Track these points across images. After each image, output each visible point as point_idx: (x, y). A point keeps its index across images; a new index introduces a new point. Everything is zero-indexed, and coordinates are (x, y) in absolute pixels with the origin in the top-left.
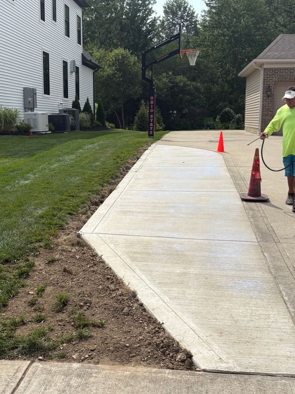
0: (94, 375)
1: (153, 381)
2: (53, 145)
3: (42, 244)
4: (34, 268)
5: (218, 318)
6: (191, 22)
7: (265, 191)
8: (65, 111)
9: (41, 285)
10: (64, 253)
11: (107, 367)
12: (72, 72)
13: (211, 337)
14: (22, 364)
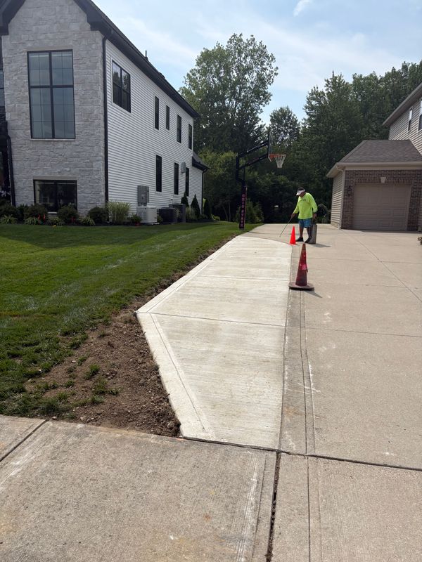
0: (91, 435)
1: (137, 444)
2: (151, 235)
3: (101, 320)
4: (87, 341)
5: (218, 392)
6: (294, 129)
7: (310, 281)
8: (174, 206)
9: (85, 355)
10: (116, 329)
11: (105, 429)
12: (182, 173)
13: (205, 409)
14: (37, 422)
